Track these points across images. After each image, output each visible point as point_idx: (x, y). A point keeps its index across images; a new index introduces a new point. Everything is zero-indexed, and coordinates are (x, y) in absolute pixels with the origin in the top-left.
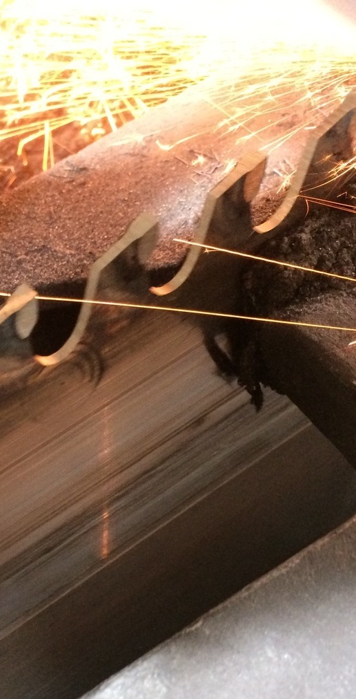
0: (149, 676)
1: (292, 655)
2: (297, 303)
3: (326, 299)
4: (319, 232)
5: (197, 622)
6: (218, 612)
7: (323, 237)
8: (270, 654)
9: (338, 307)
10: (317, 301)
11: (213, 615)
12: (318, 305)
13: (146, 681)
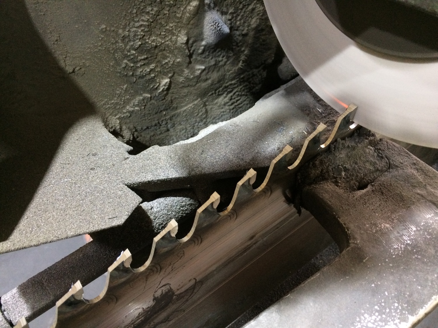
0: (274, 312)
1: (318, 305)
2: (315, 184)
3: (324, 183)
4: (321, 160)
5: (288, 294)
6: (295, 291)
7: (323, 162)
8: (311, 304)
9: (328, 186)
10: (321, 184)
11: (293, 292)
12: (322, 185)
13: (273, 314)
